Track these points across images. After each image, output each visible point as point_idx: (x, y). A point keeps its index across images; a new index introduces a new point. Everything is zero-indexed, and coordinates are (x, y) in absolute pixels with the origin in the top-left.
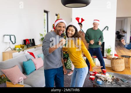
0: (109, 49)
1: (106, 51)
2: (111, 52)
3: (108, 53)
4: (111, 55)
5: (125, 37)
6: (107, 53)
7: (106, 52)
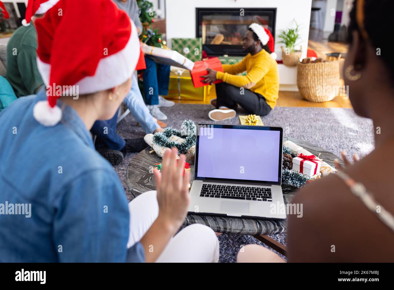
0: (291, 32)
1: (282, 39)
2: (297, 41)
3: (287, 44)
4: (296, 51)
5: (320, 11)
6: (284, 45)
7: (282, 42)
